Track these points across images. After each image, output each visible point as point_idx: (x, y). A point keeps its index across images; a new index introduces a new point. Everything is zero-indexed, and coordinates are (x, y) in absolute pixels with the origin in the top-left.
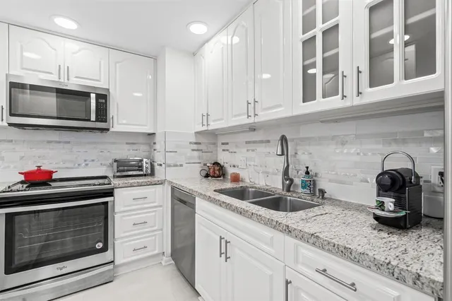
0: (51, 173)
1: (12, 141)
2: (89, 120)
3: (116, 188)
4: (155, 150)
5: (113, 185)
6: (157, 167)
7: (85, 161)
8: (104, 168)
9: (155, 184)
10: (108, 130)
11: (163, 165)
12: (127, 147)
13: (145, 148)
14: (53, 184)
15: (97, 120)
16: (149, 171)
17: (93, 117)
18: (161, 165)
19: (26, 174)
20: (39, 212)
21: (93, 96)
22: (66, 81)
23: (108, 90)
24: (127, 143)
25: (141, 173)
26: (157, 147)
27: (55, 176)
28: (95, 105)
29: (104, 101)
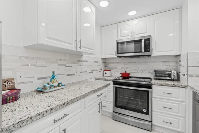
0: (129, 74)
1: (119, 62)
2: (142, 52)
3: (153, 85)
4: (180, 65)
5: (151, 83)
6: (181, 76)
7: (142, 70)
8: (150, 74)
9: (179, 87)
10: (150, 55)
11: (186, 76)
12: (162, 64)
13: (174, 64)
14: (130, 79)
15: (145, 51)
16: (176, 78)
17: (143, 50)
18: (184, 75)
19: (122, 74)
20: (126, 89)
21: (143, 40)
22: (133, 37)
23: (150, 36)
24: (162, 62)
25: (170, 78)
26: (182, 63)
27: (130, 75)
28: (144, 44)
29: (148, 42)
